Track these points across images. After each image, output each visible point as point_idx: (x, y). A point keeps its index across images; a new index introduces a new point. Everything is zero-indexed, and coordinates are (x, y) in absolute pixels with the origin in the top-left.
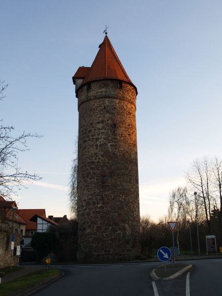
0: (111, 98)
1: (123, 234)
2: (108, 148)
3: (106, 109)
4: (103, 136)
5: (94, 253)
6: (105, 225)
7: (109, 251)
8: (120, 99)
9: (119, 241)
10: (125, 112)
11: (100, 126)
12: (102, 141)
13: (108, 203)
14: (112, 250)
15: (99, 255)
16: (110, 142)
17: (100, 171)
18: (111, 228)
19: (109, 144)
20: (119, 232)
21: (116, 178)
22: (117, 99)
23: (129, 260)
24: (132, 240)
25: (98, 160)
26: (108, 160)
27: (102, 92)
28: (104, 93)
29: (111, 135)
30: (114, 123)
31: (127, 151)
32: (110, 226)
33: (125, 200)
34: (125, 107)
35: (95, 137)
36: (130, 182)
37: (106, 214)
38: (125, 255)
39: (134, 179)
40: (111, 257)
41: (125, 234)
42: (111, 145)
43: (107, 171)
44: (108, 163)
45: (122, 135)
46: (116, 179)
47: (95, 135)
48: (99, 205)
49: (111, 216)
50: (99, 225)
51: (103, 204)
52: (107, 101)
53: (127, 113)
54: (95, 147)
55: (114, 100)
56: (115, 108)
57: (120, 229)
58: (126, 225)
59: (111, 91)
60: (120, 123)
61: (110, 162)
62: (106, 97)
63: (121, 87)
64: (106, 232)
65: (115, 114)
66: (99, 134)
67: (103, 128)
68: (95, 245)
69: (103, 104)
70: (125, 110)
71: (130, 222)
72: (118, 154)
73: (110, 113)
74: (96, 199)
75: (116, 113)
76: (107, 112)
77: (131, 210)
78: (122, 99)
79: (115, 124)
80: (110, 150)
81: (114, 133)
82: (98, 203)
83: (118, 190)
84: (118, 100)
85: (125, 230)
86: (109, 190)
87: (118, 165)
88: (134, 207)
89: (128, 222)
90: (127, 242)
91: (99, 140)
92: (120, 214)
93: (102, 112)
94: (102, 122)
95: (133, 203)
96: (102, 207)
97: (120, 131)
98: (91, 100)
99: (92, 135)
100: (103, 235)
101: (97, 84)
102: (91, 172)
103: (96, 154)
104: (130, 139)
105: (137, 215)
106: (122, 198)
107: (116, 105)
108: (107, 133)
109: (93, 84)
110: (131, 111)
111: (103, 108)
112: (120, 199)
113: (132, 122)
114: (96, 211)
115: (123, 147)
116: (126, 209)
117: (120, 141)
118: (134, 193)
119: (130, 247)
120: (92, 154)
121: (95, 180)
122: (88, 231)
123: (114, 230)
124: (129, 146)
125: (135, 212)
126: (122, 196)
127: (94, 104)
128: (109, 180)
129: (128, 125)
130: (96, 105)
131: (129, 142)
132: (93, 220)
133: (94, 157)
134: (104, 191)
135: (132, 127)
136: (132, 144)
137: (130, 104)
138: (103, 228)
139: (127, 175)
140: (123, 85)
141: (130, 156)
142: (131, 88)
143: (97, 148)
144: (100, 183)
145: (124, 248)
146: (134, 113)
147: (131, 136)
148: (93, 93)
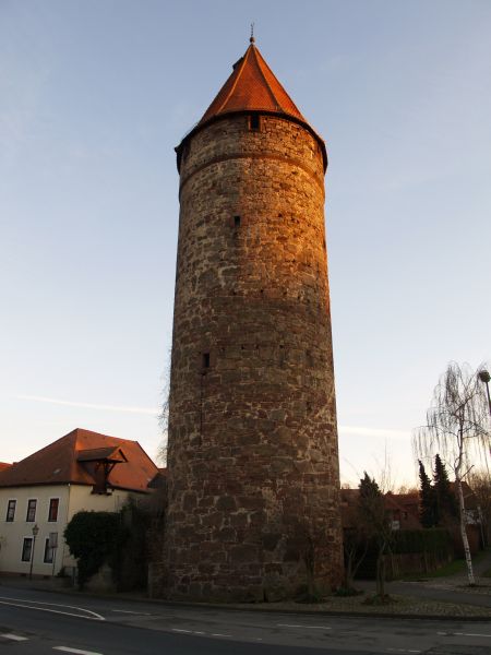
0: (232, 158)
1: (252, 517)
2: (218, 279)
3: (217, 188)
4: (208, 254)
5: (177, 572)
6: (203, 491)
7: (211, 569)
8: (254, 156)
9: (241, 538)
10: (268, 184)
11: (203, 230)
12: (204, 266)
13: (213, 427)
14: (218, 567)
15: (185, 580)
16: (222, 265)
17: (199, 343)
18: (217, 498)
19: (220, 271)
20: (243, 510)
21: (235, 356)
22: (246, 156)
23: (266, 600)
24: (284, 537)
25: (194, 316)
26: (218, 311)
27: (208, 151)
28: (213, 152)
29: (226, 246)
30: (237, 214)
31: (273, 282)
32: (216, 492)
33: (262, 415)
34: (270, 173)
35: (192, 261)
36: (282, 366)
37: (207, 459)
38: (259, 581)
39: (297, 357)
40: (214, 586)
41: (259, 518)
42: (225, 272)
43: (214, 341)
44: (215, 318)
45: (257, 241)
46: (236, 360)
47: (192, 255)
48: (192, 436)
49: (219, 465)
50: (190, 491)
51: (201, 430)
52: (219, 168)
53: (277, 186)
54: (190, 285)
55: (238, 161)
56: (239, 180)
57: (244, 503)
58: (267, 492)
59: (230, 143)
60: (252, 212)
61: (223, 314)
62: (216, 160)
63: (256, 126)
64: (204, 511)
65: (237, 193)
66: (199, 252)
67: (210, 233)
68: (179, 550)
69: (211, 177)
70: (269, 178)
71: (279, 482)
72: (245, 292)
73: (226, 195)
74: (188, 418)
75: (242, 191)
76: (219, 193)
77: (284, 446)
78: (262, 154)
79: (237, 219)
80: (223, 284)
81: (235, 240)
82: (191, 430)
83: (239, 388)
84: (249, 160)
85: (264, 506)
86: (215, 392)
87: (243, 320)
88: (295, 436)
89: (274, 480)
90: (269, 542)
91: (202, 265)
92: (245, 458)
93: (208, 197)
94: (208, 219)
95: (295, 426)
96: (198, 441)
97: (251, 233)
98: (190, 177)
99: (189, 258)
100: (197, 521)
101: (200, 138)
102: (182, 350)
103: (192, 300)
104: (285, 248)
105: (314, 461)
106: (253, 410)
107: (242, 173)
108: (218, 243)
109: (193, 141)
110: (289, 182)
111: (210, 186)
112: (248, 415)
113: (296, 206)
114: (187, 453)
115: (261, 272)
116: (266, 442)
117: (252, 257)
118: (298, 395)
119: (278, 559)
120: (185, 304)
121: (187, 369)
122: (171, 509)
123: (227, 506)
124: (279, 267)
125: (300, 452)
126: (254, 405)
127: (194, 183)
128: (219, 366)
129: (280, 216)
130: (197, 185)
131: (280, 258)
132: (180, 478)
133: (188, 311)
134: (203, 396)
135: (293, 220)
136: (294, 261)
137: (287, 165)
138: (198, 499)
139: (273, 344)
140: (263, 121)
141: (285, 293)
142: (290, 126)
143: (194, 285)
144: (197, 376)
145: (256, 562)
146: (307, 187)
147: (290, 242)
148: (193, 159)
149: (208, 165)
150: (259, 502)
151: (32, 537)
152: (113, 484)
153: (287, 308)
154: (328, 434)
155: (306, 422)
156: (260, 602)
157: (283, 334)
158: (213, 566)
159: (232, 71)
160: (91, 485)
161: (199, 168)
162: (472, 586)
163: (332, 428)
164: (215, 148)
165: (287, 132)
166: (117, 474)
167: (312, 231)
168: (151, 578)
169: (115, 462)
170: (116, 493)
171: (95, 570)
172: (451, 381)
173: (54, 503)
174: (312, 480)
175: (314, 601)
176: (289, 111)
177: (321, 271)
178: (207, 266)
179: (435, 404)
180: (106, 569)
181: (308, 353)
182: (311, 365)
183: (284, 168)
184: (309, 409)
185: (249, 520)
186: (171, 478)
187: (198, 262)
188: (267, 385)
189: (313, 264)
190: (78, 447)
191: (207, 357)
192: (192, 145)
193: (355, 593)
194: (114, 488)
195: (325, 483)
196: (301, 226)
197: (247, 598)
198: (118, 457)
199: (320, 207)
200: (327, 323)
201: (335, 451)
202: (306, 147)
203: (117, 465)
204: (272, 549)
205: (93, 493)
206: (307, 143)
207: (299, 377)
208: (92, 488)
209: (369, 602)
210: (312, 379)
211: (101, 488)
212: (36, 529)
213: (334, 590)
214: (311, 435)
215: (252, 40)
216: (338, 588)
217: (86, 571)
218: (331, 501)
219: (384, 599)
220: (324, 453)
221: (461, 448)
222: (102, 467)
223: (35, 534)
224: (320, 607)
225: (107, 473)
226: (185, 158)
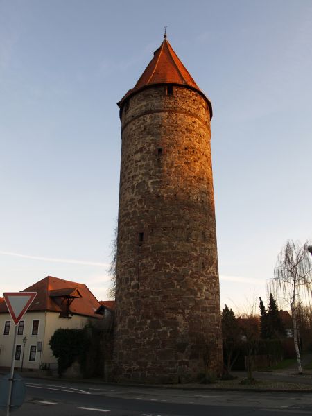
0: (155, 112)
1: (170, 332)
2: (149, 187)
3: (147, 131)
4: (142, 171)
5: (124, 366)
6: (140, 316)
7: (146, 364)
8: (170, 112)
9: (164, 345)
10: (179, 129)
11: (138, 156)
12: (139, 179)
13: (147, 277)
14: (150, 363)
15: (129, 371)
16: (150, 179)
17: (136, 226)
18: (149, 321)
19: (150, 182)
20: (165, 328)
21: (160, 234)
22: (165, 111)
23: (180, 382)
24: (190, 344)
25: (133, 209)
26: (149, 206)
27: (141, 107)
28: (144, 108)
29: (153, 167)
30: (159, 147)
31: (182, 190)
32: (148, 317)
33: (176, 271)
34: (179, 122)
35: (131, 175)
36: (188, 240)
37: (143, 297)
38: (175, 371)
39: (197, 236)
40: (148, 375)
41: (175, 333)
42: (152, 183)
43: (146, 225)
44: (147, 211)
45: (172, 164)
46: (160, 237)
47: (131, 171)
48: (133, 283)
49: (150, 301)
50: (132, 317)
51: (138, 280)
52: (148, 119)
53: (184, 130)
54: (131, 190)
55: (160, 114)
56: (161, 126)
57: (166, 324)
58: (179, 317)
59: (155, 103)
60: (169, 146)
61: (152, 209)
62: (147, 113)
63: (171, 92)
64: (141, 329)
65: (160, 134)
66: (136, 170)
67: (143, 159)
68: (125, 352)
69: (142, 124)
70: (179, 126)
71: (187, 311)
72: (165, 195)
73: (153, 135)
74: (130, 272)
75: (162, 133)
76: (148, 134)
77: (189, 290)
78: (175, 110)
79: (160, 150)
80: (152, 190)
81: (158, 163)
82: (132, 279)
83: (162, 254)
84: (167, 114)
85: (177, 326)
86: (147, 257)
87: (164, 213)
88: (196, 283)
89: (183, 310)
90: (181, 348)
91: (137, 178)
92: (166, 297)
93: (141, 136)
94: (141, 150)
95: (196, 278)
96: (137, 286)
97: (168, 159)
98: (129, 123)
99: (129, 174)
100: (137, 335)
101: (135, 99)
102: (125, 230)
103: (132, 200)
104: (189, 169)
105: (207, 299)
106: (171, 268)
107: (162, 122)
108: (148, 165)
109: (131, 100)
110: (191, 128)
111: (143, 129)
112: (168, 270)
113: (195, 143)
114: (130, 293)
115: (175, 183)
116: (178, 287)
117: (169, 174)
118: (197, 259)
119: (186, 358)
120: (127, 202)
121: (129, 242)
122: (119, 327)
123: (155, 325)
124: (186, 180)
125: (199, 293)
126: (171, 264)
127: (132, 127)
128: (149, 240)
129: (186, 149)
130: (134, 129)
131: (186, 175)
132: (125, 309)
133: (129, 206)
134: (140, 259)
135: (193, 151)
136: (194, 177)
137: (189, 117)
138: (137, 322)
139: (183, 228)
140: (175, 90)
141: (189, 197)
142: (191, 93)
143: (133, 190)
144: (135, 246)
145: (173, 359)
146: (201, 131)
147: (192, 165)
148: (131, 112)
149: (141, 116)
150: (175, 324)
151: (22, 345)
152: (73, 311)
153: (191, 206)
154: (214, 282)
155: (202, 275)
156: (177, 384)
157: (188, 222)
158: (147, 362)
159: (153, 56)
160: (58, 312)
161: (134, 118)
162: (301, 374)
163: (217, 279)
164: (145, 106)
165: (190, 97)
166: (75, 305)
167: (204, 158)
168: (106, 370)
169: (74, 298)
170: (74, 317)
171: (69, 365)
172: (289, 250)
173: (36, 324)
174: (206, 311)
175: (210, 383)
176: (190, 84)
177: (210, 183)
178: (141, 179)
179: (279, 265)
180: (76, 364)
181: (203, 233)
182: (205, 240)
183: (188, 119)
184: (204, 267)
185: (169, 334)
186: (119, 308)
188: (179, 252)
189: (205, 179)
190: (50, 288)
191: (142, 235)
192: (130, 103)
193: (232, 378)
194: (73, 314)
195: (213, 312)
196: (198, 155)
197: (168, 382)
198: (76, 294)
199: (208, 143)
200: (213, 216)
201: (218, 292)
202: (201, 106)
203: (75, 299)
204: (183, 351)
205: (60, 317)
206: (201, 103)
207: (198, 248)
208: (59, 314)
209: (243, 383)
210: (205, 249)
211: (65, 314)
212: (25, 340)
213: (219, 376)
214: (205, 283)
215: (165, 37)
216: (221, 375)
217: (64, 365)
218: (217, 322)
219: (252, 381)
220: (212, 294)
221: (294, 291)
222: (65, 301)
223: (25, 343)
224: (214, 386)
225: (69, 304)
226: (126, 111)
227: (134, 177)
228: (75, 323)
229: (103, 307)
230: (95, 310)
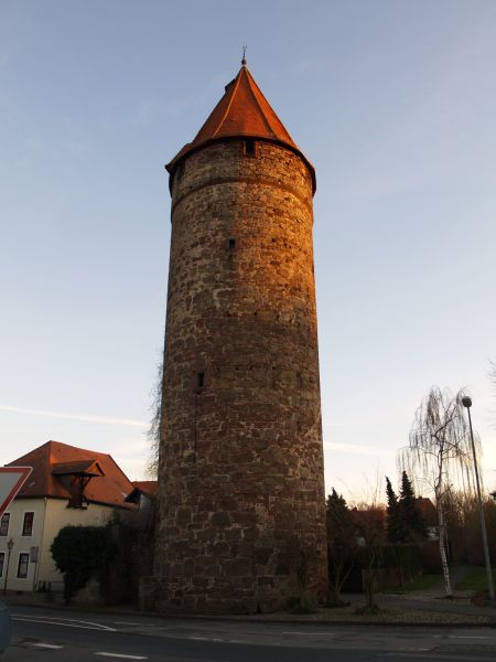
0: (226, 181)
1: (245, 532)
2: (213, 301)
3: (213, 211)
4: (203, 275)
5: (171, 586)
6: (197, 507)
7: (206, 582)
8: (249, 181)
9: (234, 553)
10: (262, 209)
11: (197, 252)
12: (199, 287)
13: (208, 444)
14: (212, 580)
15: (179, 593)
16: (217, 287)
17: (193, 362)
18: (211, 514)
19: (215, 292)
20: (237, 526)
21: (230, 376)
22: (241, 181)
23: (259, 612)
24: (276, 551)
25: (188, 336)
26: (213, 331)
27: (204, 173)
28: (208, 175)
29: (221, 268)
30: (231, 237)
31: (267, 306)
32: (210, 508)
33: (255, 434)
34: (264, 198)
35: (186, 281)
36: (274, 386)
37: (201, 476)
38: (252, 594)
39: (288, 378)
41: (252, 532)
42: (220, 294)
43: (208, 361)
44: (211, 339)
45: (251, 265)
46: (231, 380)
47: (186, 275)
48: (186, 453)
49: (214, 482)
50: (184, 507)
51: (195, 448)
52: (215, 191)
53: (271, 211)
54: (185, 305)
55: (234, 185)
56: (234, 203)
57: (238, 518)
58: (259, 508)
59: (226, 167)
60: (247, 236)
62: (212, 182)
63: (251, 152)
64: (199, 527)
65: (232, 216)
66: (193, 274)
67: (205, 255)
68: (173, 564)
69: (206, 199)
70: (263, 204)
71: (272, 499)
72: (240, 314)
73: (221, 217)
74: (182, 435)
75: (237, 215)
76: (214, 215)
77: (276, 464)
78: (256, 179)
79: (232, 242)
80: (218, 305)
81: (230, 263)
82: (185, 447)
83: (236, 407)
84: (244, 184)
85: (256, 521)
86: (210, 411)
87: (238, 342)
88: (286, 454)
89: (266, 496)
90: (262, 556)
91: (196, 286)
92: (239, 475)
93: (203, 219)
94: (202, 241)
95: (286, 445)
96: (192, 458)
97: (245, 256)
98: (183, 197)
99: (182, 278)
100: (192, 535)
101: (195, 159)
102: (175, 368)
103: (186, 321)
104: (278, 272)
105: (303, 479)
106: (248, 429)
107: (238, 196)
108: (213, 265)
109: (187, 162)
110: (282, 207)
111: (206, 208)
112: (242, 433)
113: (288, 232)
114: (181, 469)
115: (256, 295)
116: (259, 460)
117: (246, 280)
118: (289, 415)
119: (270, 572)
120: (179, 323)
121: (181, 388)
122: (164, 524)
123: (221, 521)
124: (273, 291)
125: (291, 470)
126: (248, 424)
127: (189, 204)
128: (212, 385)
129: (273, 240)
130: (192, 206)
131: (273, 282)
132: (173, 494)
133: (182, 330)
134: (198, 415)
135: (285, 245)
136: (286, 285)
137: (280, 190)
138: (192, 515)
139: (266, 366)
140: (258, 147)
141: (278, 317)
142: (284, 153)
143: (188, 305)
144: (191, 394)
145: (249, 575)
146: (298, 213)
147: (283, 267)
148: (188, 180)
149: (204, 186)
150: (252, 518)
151: (6, 552)
152: (89, 497)
153: (280, 331)
154: (315, 452)
155: (297, 442)
156: (255, 613)
157: (276, 356)
158: (207, 580)
159: (224, 92)
160: (63, 498)
161: (193, 190)
162: (449, 597)
163: (319, 447)
164: (210, 171)
165: (281, 158)
166: (93, 488)
167: (303, 256)
168: (143, 592)
169: (91, 476)
170: (91, 507)
171: (82, 585)
172: (433, 403)
173: (29, 517)
174: (302, 498)
175: (306, 612)
176: (282, 138)
177: (310, 296)
178: (202, 287)
179: (416, 426)
180: (94, 583)
181: (298, 375)
182: (301, 386)
183: (277, 194)
184: (300, 429)
185: (243, 535)
186: (164, 493)
187: (192, 282)
188: (260, 405)
189: (304, 288)
190: (53, 460)
191: (201, 376)
192: (187, 167)
193: (342, 605)
194: (89, 502)
195: (314, 500)
196: (293, 251)
197: (241, 610)
198: (95, 471)
199: (309, 232)
200: (315, 347)
201: (321, 469)
202: (298, 174)
203: (93, 479)
204: (265, 562)
205: (68, 507)
206: (298, 169)
207: (290, 398)
208: (67, 503)
209: (359, 612)
210: (302, 399)
211: (77, 502)
212: (11, 544)
213: (321, 602)
214: (301, 454)
215: (243, 62)
216: (325, 600)
217: (73, 584)
218: (318, 517)
219: (374, 609)
220: (312, 472)
221: (441, 467)
222: (78, 481)
223: (10, 548)
224: (314, 618)
225: (82, 487)
226: (179, 179)
227: (191, 283)
228: (93, 517)
229: (137, 490)
230: (126, 496)
